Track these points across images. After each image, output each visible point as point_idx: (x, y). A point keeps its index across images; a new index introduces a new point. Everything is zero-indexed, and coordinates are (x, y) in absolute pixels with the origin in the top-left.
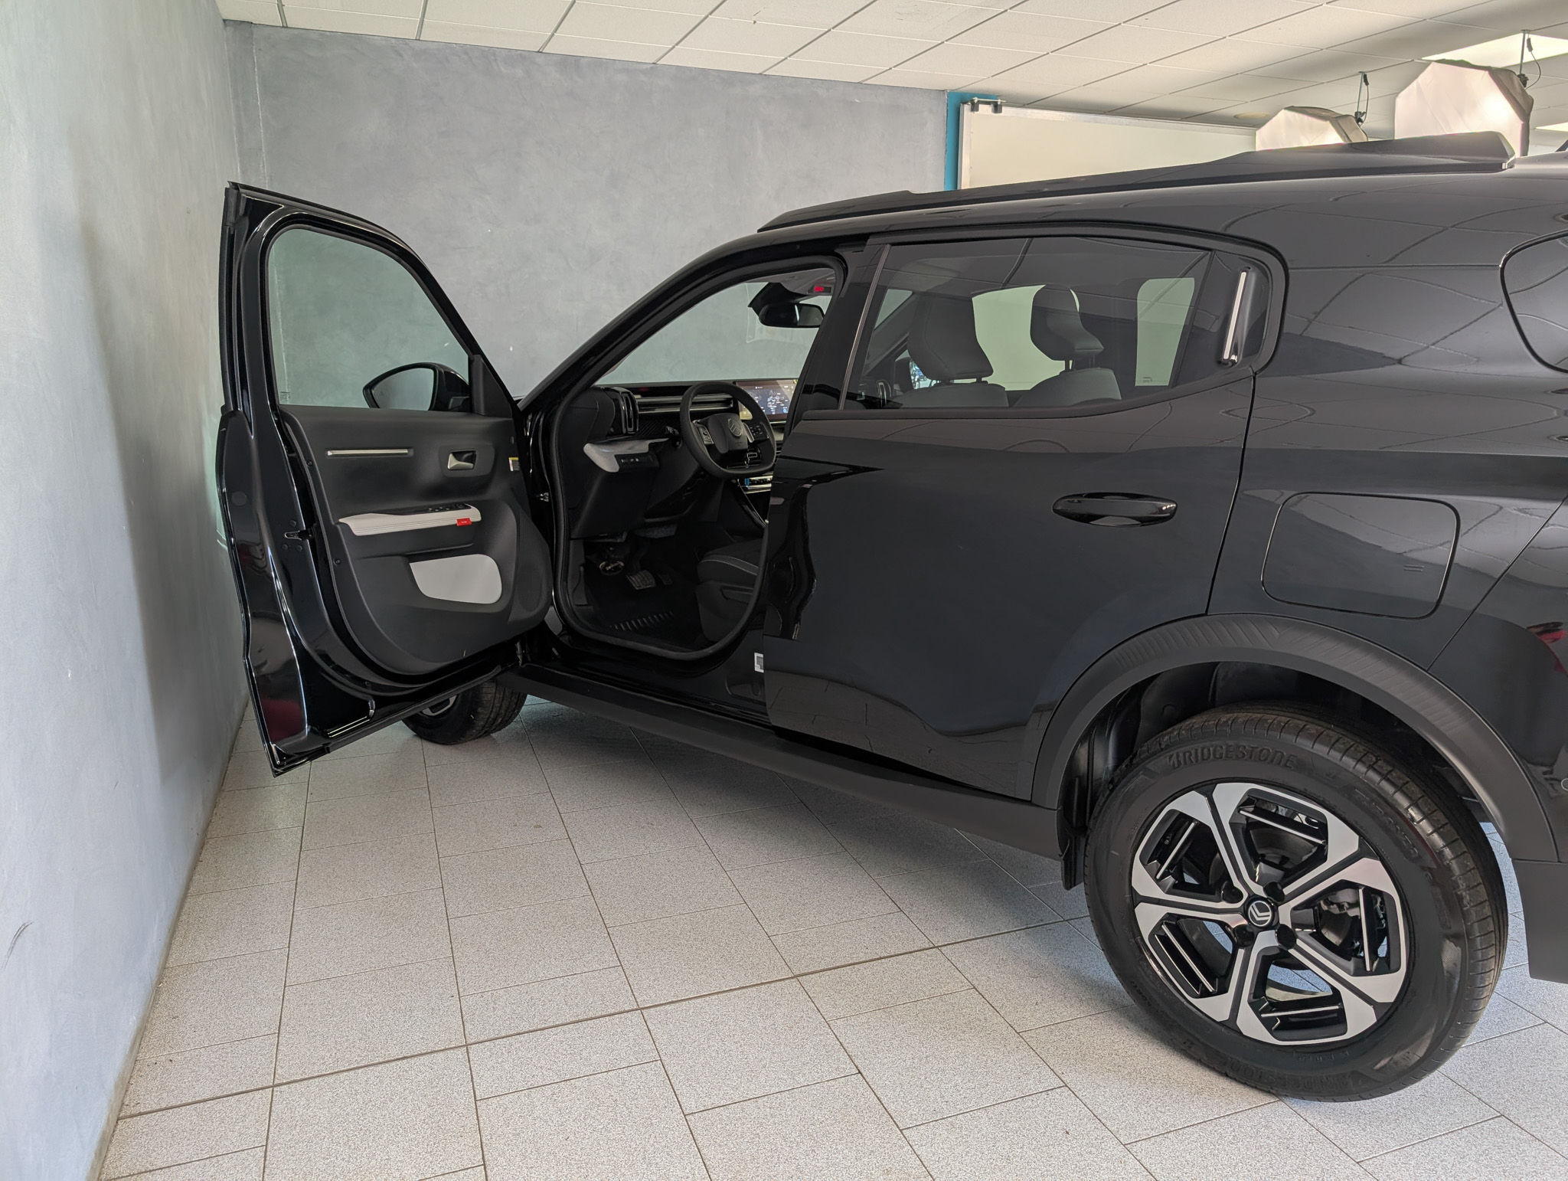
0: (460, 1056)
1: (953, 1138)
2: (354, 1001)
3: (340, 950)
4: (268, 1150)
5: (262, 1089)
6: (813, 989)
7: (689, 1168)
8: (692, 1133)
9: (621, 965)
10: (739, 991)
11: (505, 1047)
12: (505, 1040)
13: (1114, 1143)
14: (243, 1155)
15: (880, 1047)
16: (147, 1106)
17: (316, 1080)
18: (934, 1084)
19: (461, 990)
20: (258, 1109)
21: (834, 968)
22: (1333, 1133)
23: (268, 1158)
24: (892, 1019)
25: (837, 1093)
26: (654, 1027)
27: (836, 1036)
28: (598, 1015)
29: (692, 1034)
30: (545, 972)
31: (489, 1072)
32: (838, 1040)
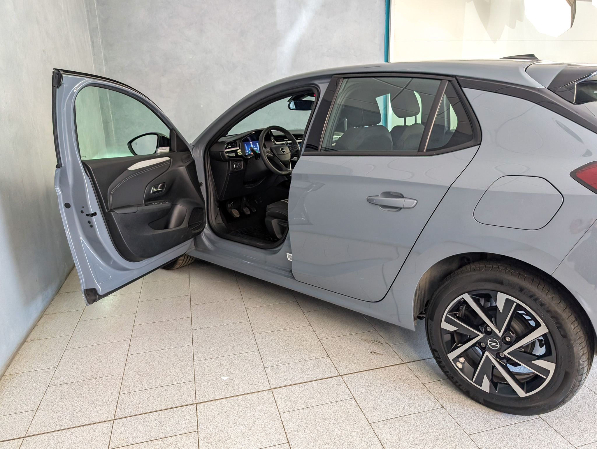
0: (109, 426)
2: (74, 396)
3: (77, 369)
5: (20, 438)
6: (278, 396)
9: (195, 381)
10: (243, 396)
11: (130, 422)
12: (131, 417)
15: (301, 429)
17: (44, 435)
19: (121, 391)
21: (290, 385)
24: (310, 413)
26: (200, 413)
27: (282, 422)
28: (176, 406)
29: (215, 418)
30: (161, 383)
31: (119, 435)
32: (283, 424)
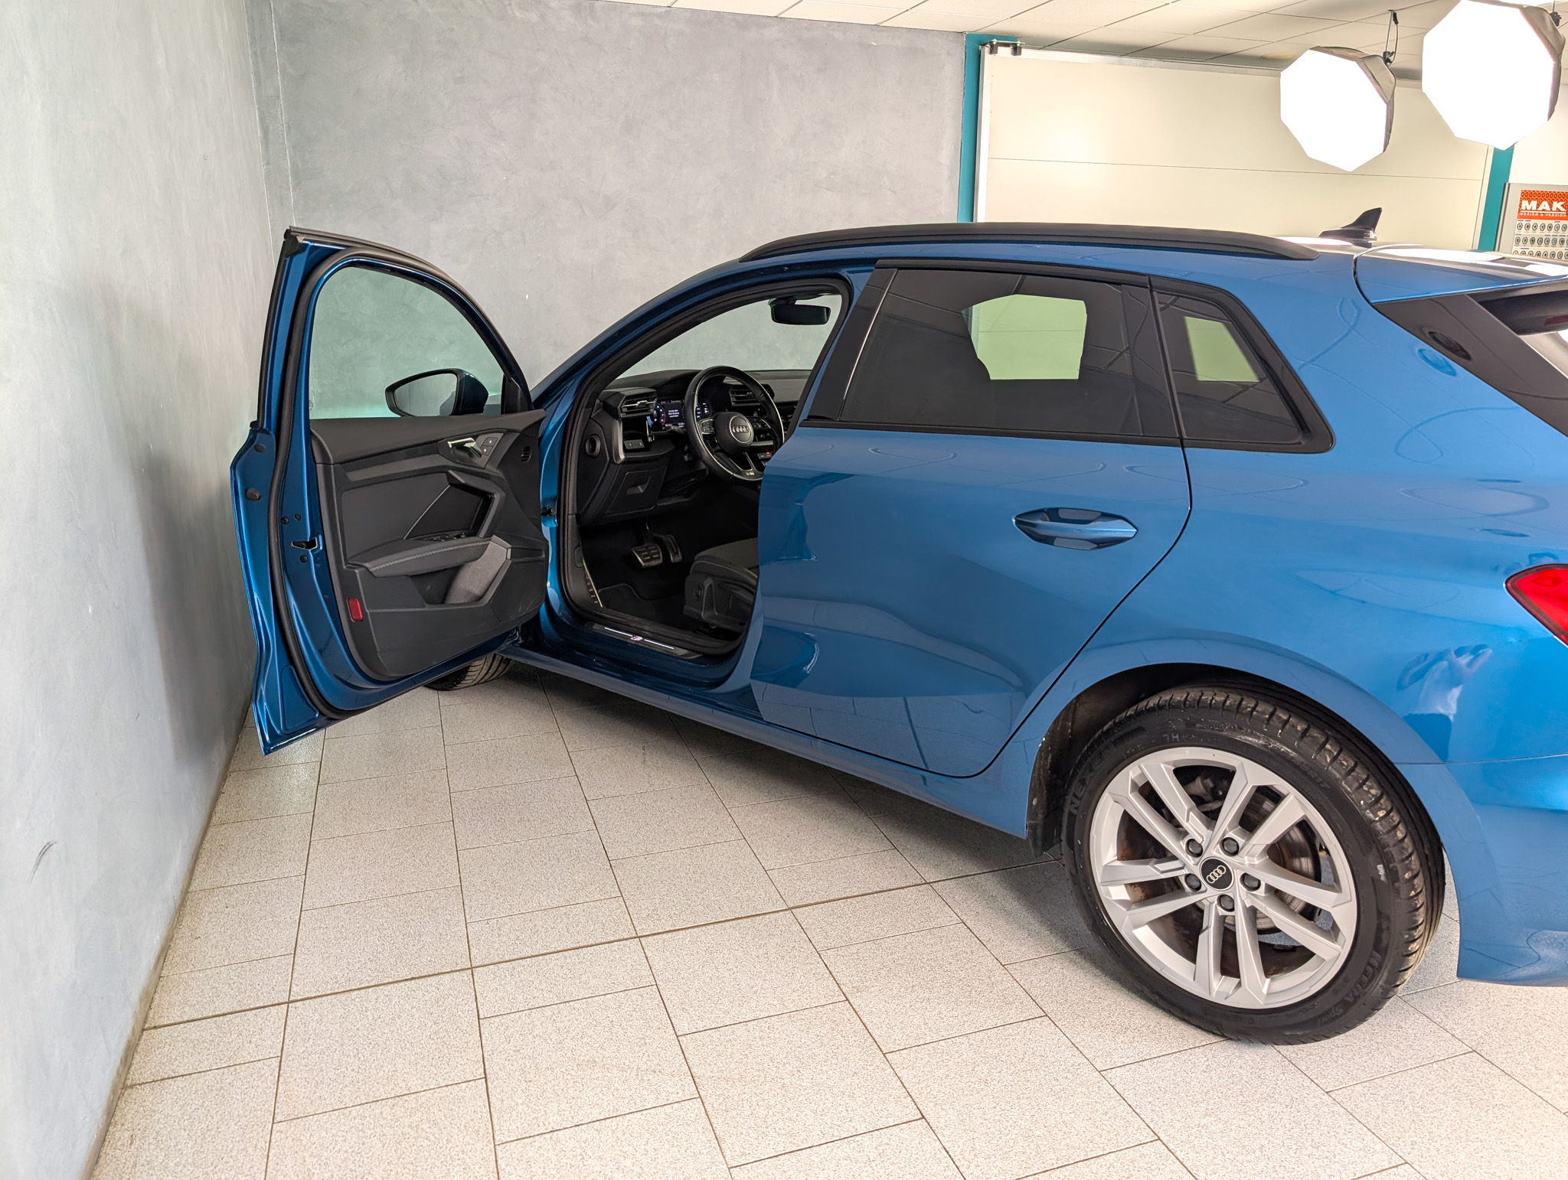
0: (466, 978)
1: (934, 1062)
2: (368, 926)
3: (354, 878)
4: (283, 1060)
5: (278, 1004)
6: (806, 921)
7: (679, 1084)
8: (683, 1053)
9: (622, 895)
10: (734, 922)
11: (508, 971)
12: (508, 963)
13: (1090, 1069)
14: (260, 1064)
15: (868, 977)
16: (171, 1018)
17: (329, 997)
18: (919, 1011)
19: (468, 917)
20: (274, 1023)
21: (827, 902)
22: (1305, 1064)
23: (282, 1068)
24: (881, 950)
25: (824, 1019)
26: (651, 954)
27: (826, 965)
28: (597, 942)
29: (686, 961)
30: (549, 901)
31: (492, 994)
32: (828, 969)
